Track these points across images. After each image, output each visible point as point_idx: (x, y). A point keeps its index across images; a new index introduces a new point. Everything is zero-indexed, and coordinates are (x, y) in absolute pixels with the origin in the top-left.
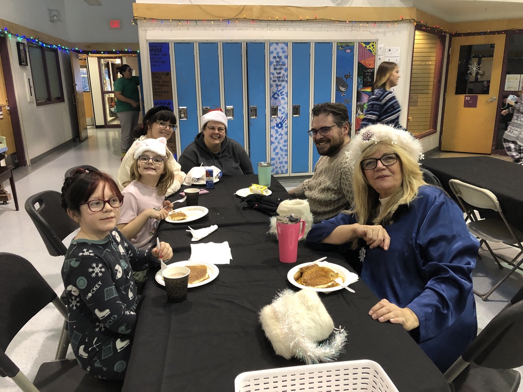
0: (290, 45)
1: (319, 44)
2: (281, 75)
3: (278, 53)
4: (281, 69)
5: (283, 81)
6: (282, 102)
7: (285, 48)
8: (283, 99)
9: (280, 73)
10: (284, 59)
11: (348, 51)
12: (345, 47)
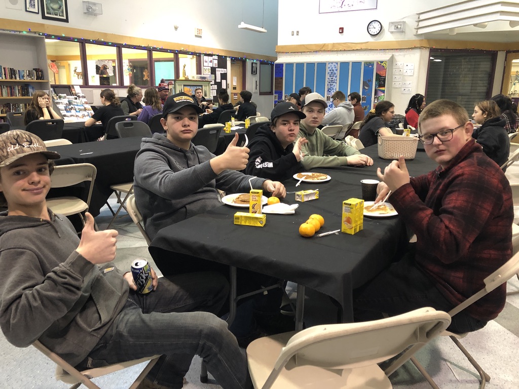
0: (339, 64)
1: (354, 63)
2: (333, 79)
3: (332, 68)
4: (333, 76)
5: (334, 82)
7: (336, 65)
10: (335, 71)
11: (370, 66)
12: (369, 64)
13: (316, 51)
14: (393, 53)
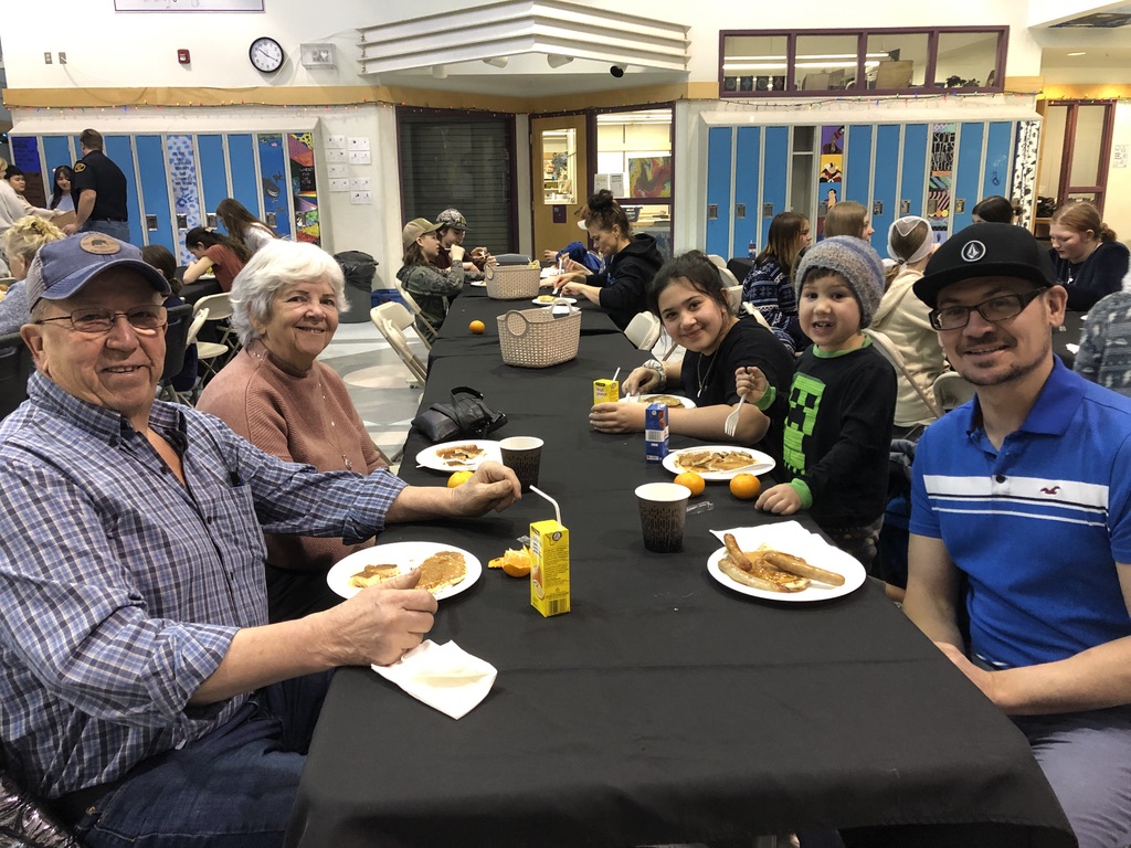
0: (195, 139)
1: (232, 136)
2: (186, 176)
3: (179, 148)
4: (185, 168)
5: (190, 183)
6: (192, 210)
7: (189, 142)
8: (193, 206)
9: (184, 174)
10: (188, 156)
11: (275, 145)
12: (270, 141)
13: (125, 106)
14: (320, 115)
